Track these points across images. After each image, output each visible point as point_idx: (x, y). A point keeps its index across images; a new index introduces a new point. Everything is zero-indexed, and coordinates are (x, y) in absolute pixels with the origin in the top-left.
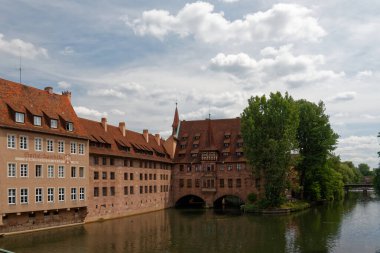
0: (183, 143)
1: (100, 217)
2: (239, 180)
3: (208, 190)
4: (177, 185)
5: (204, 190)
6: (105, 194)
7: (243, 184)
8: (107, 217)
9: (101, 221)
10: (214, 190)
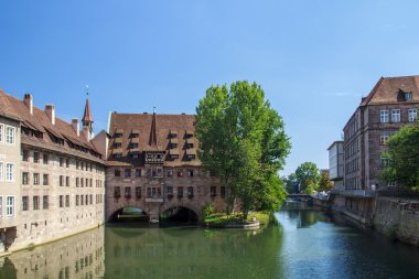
0: (118, 140)
1: (31, 241)
2: (191, 189)
3: (153, 200)
4: (111, 194)
5: (148, 200)
6: (36, 207)
7: (195, 193)
8: (38, 241)
9: (31, 248)
10: (161, 200)
